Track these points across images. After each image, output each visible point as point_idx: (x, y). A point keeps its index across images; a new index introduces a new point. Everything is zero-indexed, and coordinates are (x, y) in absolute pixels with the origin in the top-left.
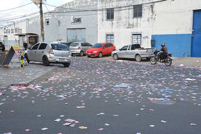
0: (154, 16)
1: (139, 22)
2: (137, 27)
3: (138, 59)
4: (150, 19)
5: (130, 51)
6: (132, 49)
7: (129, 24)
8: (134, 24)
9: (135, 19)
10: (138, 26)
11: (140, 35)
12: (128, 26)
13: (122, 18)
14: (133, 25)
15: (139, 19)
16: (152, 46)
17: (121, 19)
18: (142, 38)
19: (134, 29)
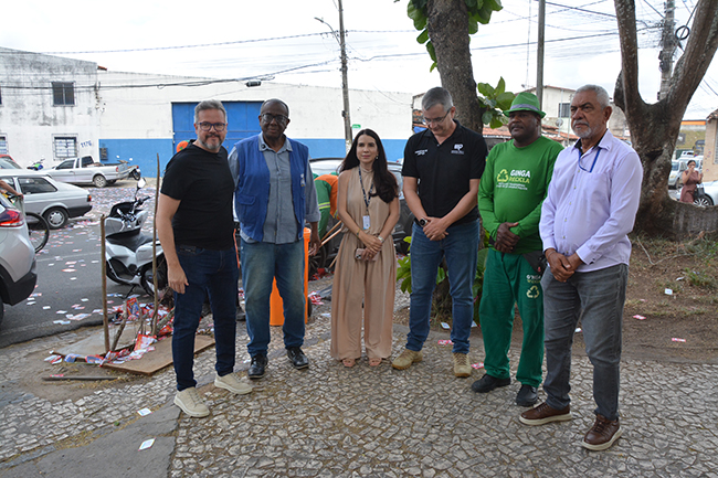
0: (101, 106)
1: (67, 114)
2: (65, 123)
3: (100, 182)
4: (94, 112)
5: (81, 169)
6: (84, 165)
7: (45, 118)
8: (58, 118)
9: (59, 109)
10: (68, 120)
11: (75, 139)
12: (42, 121)
13: (25, 103)
14: (55, 119)
15: (68, 109)
16: (101, 160)
17: (24, 106)
18: (79, 145)
19: (58, 127)
